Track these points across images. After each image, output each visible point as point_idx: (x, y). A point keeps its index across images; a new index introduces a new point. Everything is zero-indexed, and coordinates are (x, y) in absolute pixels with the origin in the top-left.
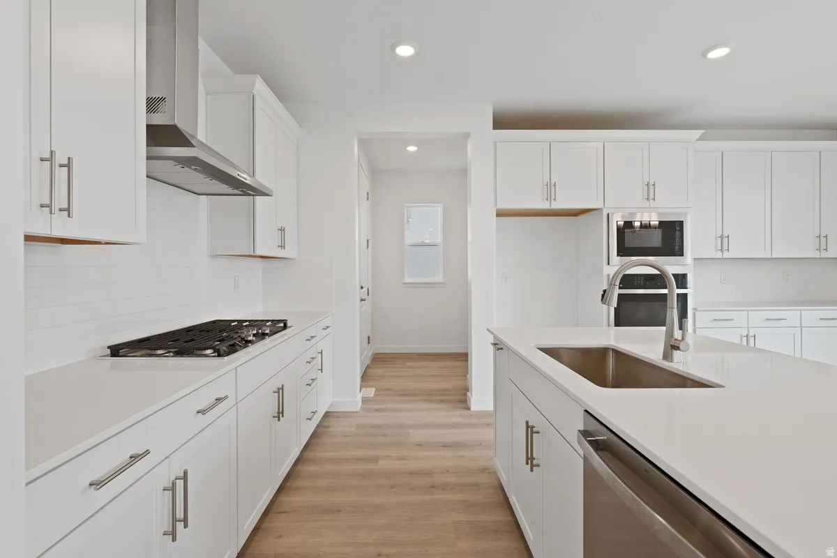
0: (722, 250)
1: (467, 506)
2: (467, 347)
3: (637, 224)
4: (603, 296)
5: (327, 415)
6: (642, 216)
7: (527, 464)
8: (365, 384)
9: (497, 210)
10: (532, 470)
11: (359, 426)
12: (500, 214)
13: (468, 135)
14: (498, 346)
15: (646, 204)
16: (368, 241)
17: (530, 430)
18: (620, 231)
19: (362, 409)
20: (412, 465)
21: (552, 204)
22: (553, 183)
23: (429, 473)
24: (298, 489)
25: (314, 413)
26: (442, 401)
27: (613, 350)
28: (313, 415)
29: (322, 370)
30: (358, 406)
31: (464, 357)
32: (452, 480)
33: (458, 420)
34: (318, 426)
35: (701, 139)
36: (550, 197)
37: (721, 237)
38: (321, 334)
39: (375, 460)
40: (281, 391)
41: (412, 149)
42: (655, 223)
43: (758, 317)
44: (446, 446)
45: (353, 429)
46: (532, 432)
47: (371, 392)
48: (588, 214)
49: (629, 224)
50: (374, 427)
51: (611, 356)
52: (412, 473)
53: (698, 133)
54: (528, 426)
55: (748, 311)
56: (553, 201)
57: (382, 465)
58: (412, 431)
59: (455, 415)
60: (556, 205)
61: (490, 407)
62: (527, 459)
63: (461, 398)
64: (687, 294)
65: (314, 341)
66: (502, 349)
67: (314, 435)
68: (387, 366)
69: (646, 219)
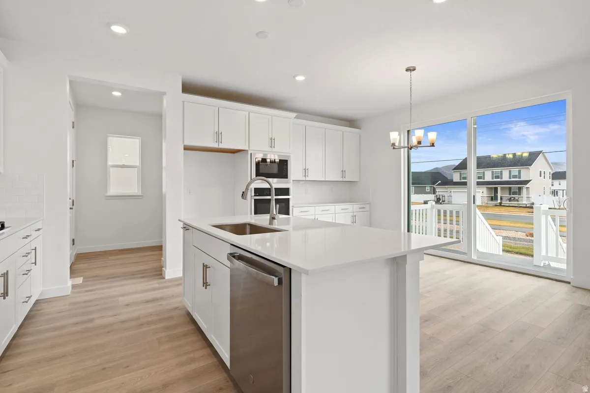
0: (305, 176)
1: (166, 329)
2: (162, 241)
3: (268, 160)
4: (242, 195)
5: (37, 302)
6: (270, 156)
7: (204, 286)
8: (74, 275)
9: (184, 145)
10: (206, 288)
11: (71, 304)
12: (186, 148)
13: (164, 94)
14: (187, 228)
15: (270, 149)
16: (73, 161)
17: (205, 267)
18: (258, 164)
19: (73, 293)
20: (123, 317)
21: (220, 145)
22: (220, 132)
23: (138, 318)
24: (19, 354)
25: (30, 297)
26: (143, 277)
27: (249, 224)
28: (29, 300)
29: (35, 263)
30: (69, 291)
31: (159, 248)
32: (155, 318)
33: (157, 286)
34: (30, 311)
35: (295, 118)
36: (218, 141)
37: (305, 169)
38: (35, 234)
39: (92, 320)
40: (6, 275)
41: (117, 94)
42: (277, 160)
43: (319, 209)
44: (148, 302)
45: (67, 307)
46: (206, 268)
47: (79, 280)
48: (241, 152)
49: (264, 160)
50: (85, 302)
51: (248, 227)
52: (123, 322)
53: (295, 115)
54: (204, 266)
55: (315, 206)
56: (220, 143)
57: (98, 322)
58: (120, 299)
59: (155, 283)
60: (223, 146)
61: (180, 274)
62: (204, 283)
63: (159, 273)
64: (289, 199)
65: (29, 239)
66: (188, 229)
67: (28, 318)
68: (92, 261)
69: (273, 158)
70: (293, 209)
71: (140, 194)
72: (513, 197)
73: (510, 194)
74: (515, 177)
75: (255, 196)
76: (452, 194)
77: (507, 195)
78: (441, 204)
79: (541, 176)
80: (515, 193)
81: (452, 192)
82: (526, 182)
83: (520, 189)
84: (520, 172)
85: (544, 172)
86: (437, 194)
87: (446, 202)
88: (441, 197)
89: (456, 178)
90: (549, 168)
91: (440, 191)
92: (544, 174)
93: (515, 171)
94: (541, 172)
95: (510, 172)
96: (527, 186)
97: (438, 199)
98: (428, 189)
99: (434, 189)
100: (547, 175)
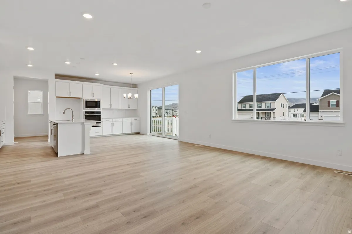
22: (70, 92)
48: (80, 98)
55: (113, 119)
64: (100, 115)
70: (103, 119)
71: (42, 114)
72: (267, 118)
73: (266, 116)
74: (268, 107)
75: (85, 114)
77: (264, 117)
79: (281, 106)
80: (268, 116)
82: (273, 110)
83: (270, 113)
84: (270, 104)
85: (284, 104)
90: (287, 102)
92: (284, 105)
93: (268, 103)
94: (281, 104)
95: (266, 104)
96: (273, 111)
100: (285, 106)
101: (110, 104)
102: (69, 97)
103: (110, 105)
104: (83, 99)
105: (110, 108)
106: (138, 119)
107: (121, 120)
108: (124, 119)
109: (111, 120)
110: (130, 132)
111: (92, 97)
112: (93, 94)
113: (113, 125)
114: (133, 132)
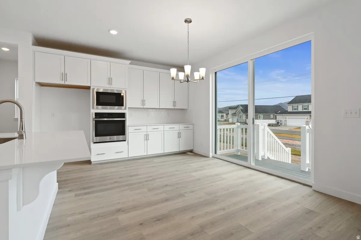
9: (35, 82)
21: (66, 82)
35: (130, 64)
36: (64, 79)
43: (150, 128)
53: (129, 62)
55: (147, 126)
60: (67, 83)
64: (125, 120)
70: (128, 127)
75: (95, 118)
76: (287, 119)
78: (279, 126)
81: (287, 118)
86: (277, 119)
87: (283, 124)
88: (280, 122)
89: (290, 109)
91: (280, 118)
97: (277, 122)
98: (272, 116)
99: (276, 116)
101: (142, 99)
102: (62, 83)
103: (143, 102)
104: (91, 88)
105: (142, 107)
106: (191, 127)
107: (161, 127)
108: (167, 127)
109: (144, 129)
110: (176, 150)
111: (109, 86)
112: (110, 81)
113: (147, 138)
114: (182, 149)
